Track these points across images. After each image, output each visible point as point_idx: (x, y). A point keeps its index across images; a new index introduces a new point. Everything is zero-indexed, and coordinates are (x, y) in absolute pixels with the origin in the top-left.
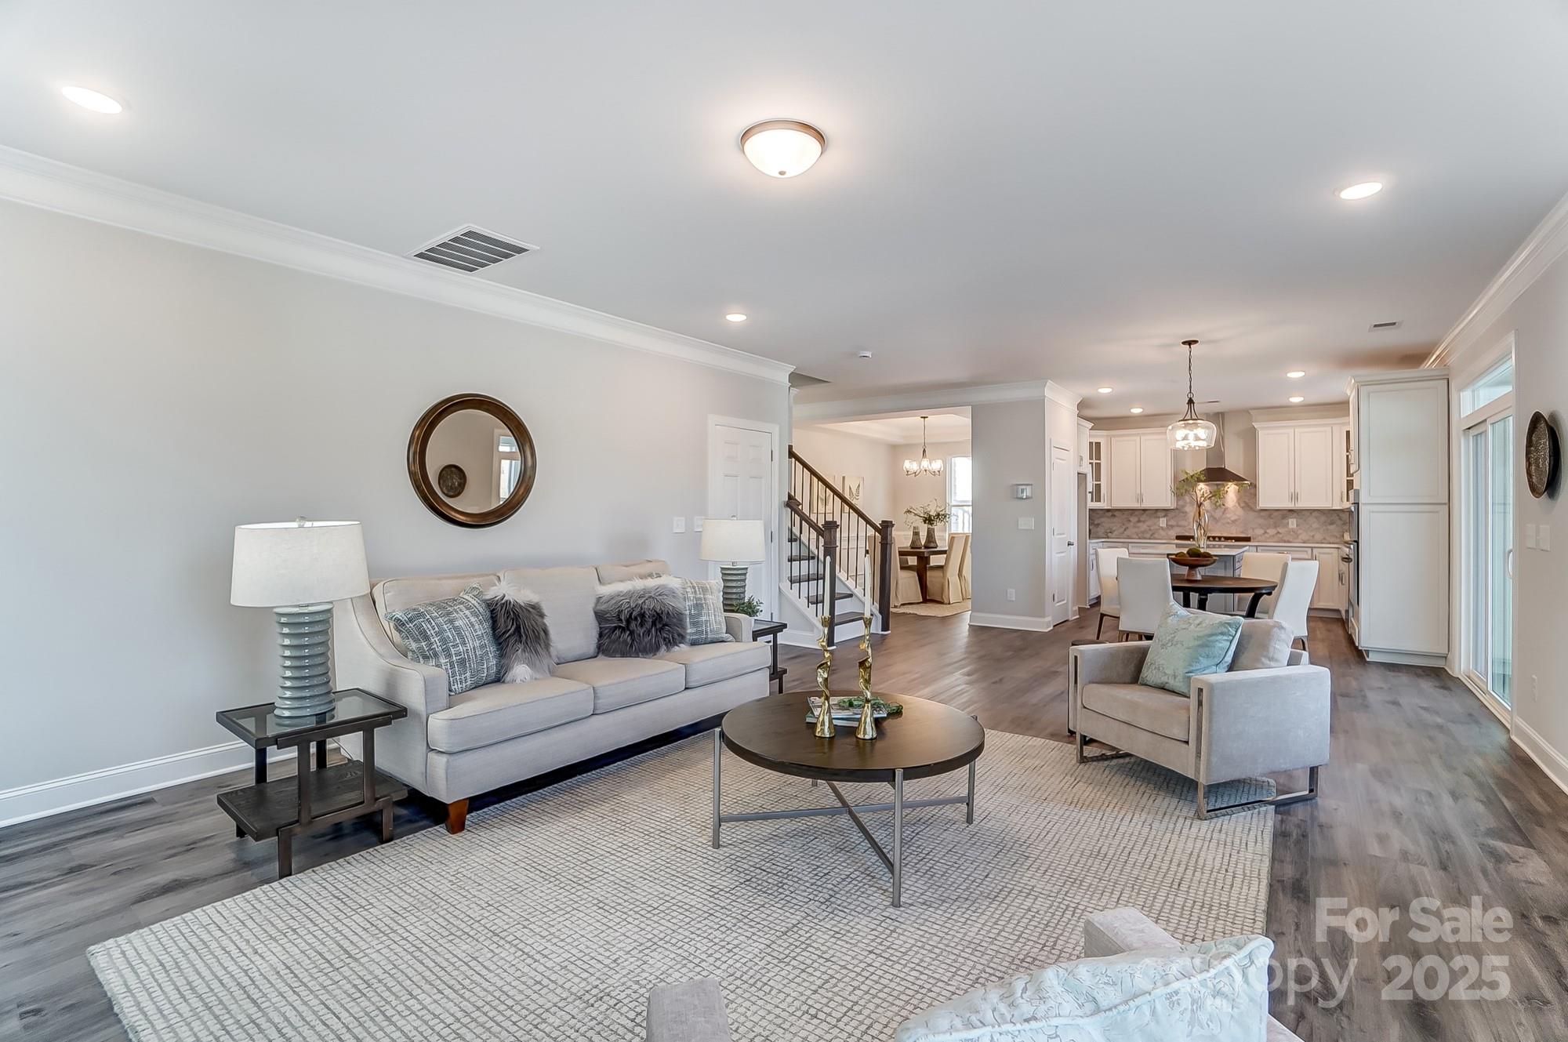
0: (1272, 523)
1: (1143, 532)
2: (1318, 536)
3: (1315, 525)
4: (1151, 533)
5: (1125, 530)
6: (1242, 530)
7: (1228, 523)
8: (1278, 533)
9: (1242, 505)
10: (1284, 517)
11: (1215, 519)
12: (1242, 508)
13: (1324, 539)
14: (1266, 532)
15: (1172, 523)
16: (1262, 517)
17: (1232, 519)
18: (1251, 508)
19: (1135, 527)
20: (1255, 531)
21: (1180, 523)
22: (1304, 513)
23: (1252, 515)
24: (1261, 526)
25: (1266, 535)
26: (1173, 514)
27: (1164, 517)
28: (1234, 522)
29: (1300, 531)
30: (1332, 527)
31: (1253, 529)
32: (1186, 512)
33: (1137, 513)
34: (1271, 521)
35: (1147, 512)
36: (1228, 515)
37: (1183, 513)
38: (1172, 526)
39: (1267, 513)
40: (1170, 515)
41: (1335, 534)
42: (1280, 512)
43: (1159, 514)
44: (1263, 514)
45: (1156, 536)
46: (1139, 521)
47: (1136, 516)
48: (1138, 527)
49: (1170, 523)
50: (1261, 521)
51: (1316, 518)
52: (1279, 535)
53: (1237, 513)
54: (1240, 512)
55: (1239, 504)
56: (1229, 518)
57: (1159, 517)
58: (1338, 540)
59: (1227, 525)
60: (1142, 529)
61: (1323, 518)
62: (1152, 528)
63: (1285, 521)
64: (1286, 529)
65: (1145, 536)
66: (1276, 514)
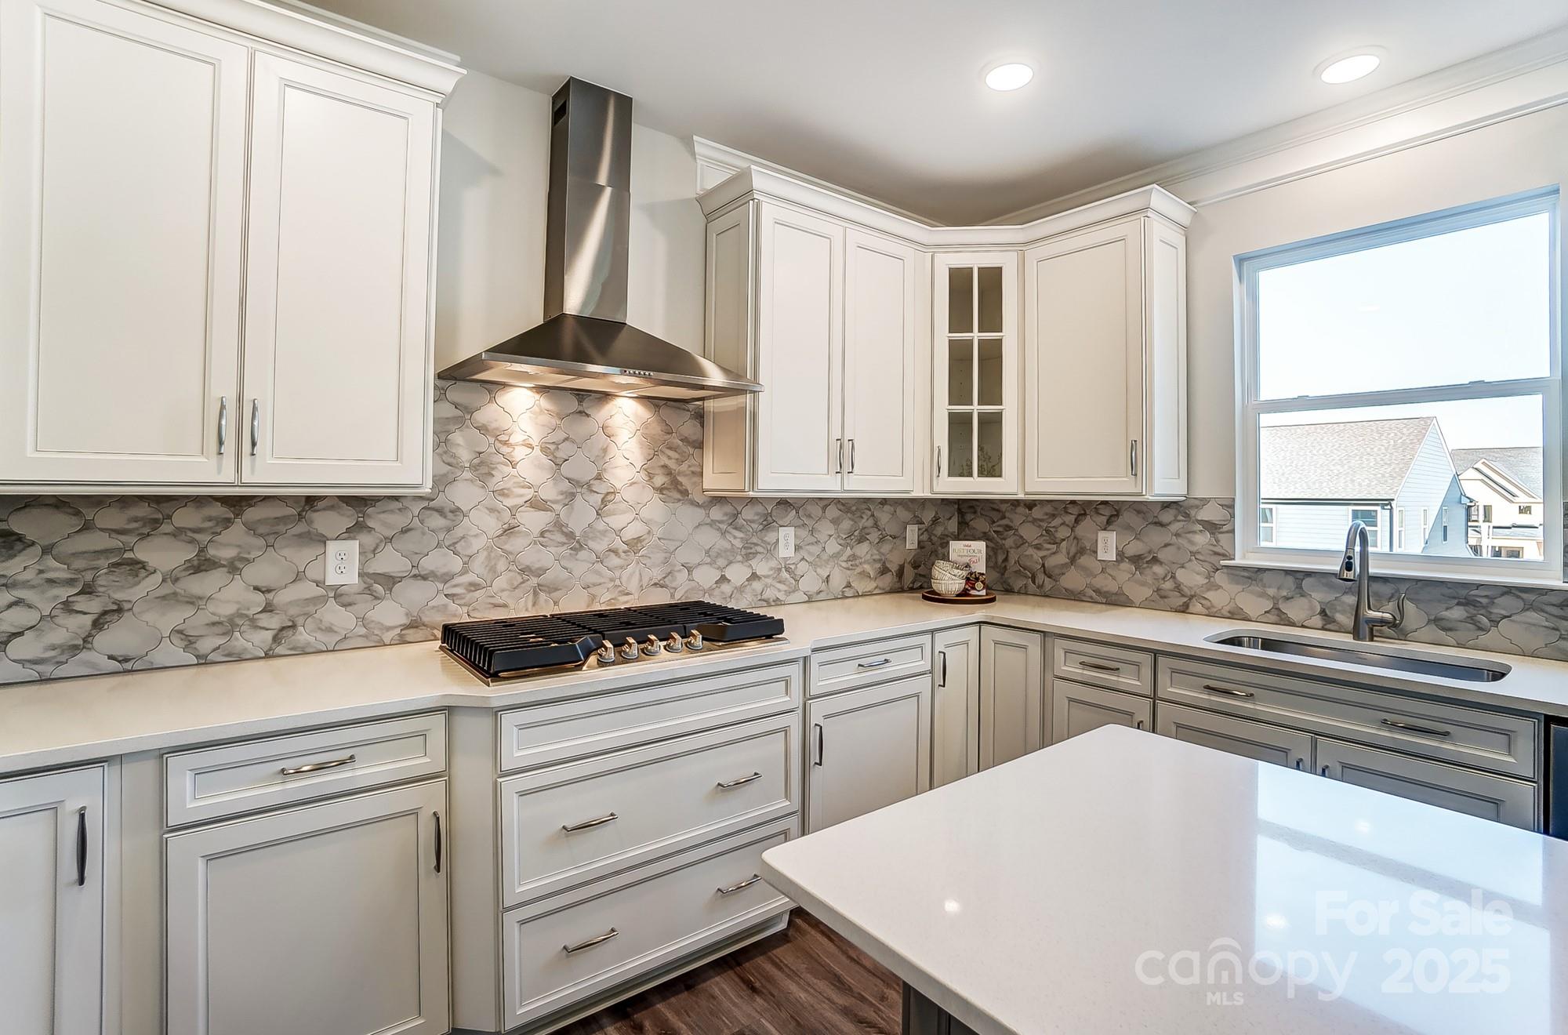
0: (738, 544)
1: (228, 626)
2: (838, 581)
3: (833, 547)
4: (274, 622)
5: (98, 624)
6: (657, 574)
7: (615, 552)
8: (754, 576)
9: (660, 480)
10: (768, 523)
11: (570, 535)
12: (660, 490)
13: (849, 585)
14: (723, 579)
15: (390, 561)
16: (712, 524)
17: (630, 534)
18: (685, 493)
19: (170, 599)
20: (697, 574)
21: (428, 564)
22: (810, 508)
23: (689, 515)
24: (712, 556)
25: (726, 588)
26: (399, 521)
27: (351, 533)
28: (634, 544)
29: (803, 567)
30: (863, 549)
31: (690, 570)
32: (456, 511)
33: (184, 518)
34: (737, 539)
35: (252, 514)
36: (616, 521)
37: (440, 511)
38: (390, 581)
39: (728, 509)
40: (381, 522)
41: (867, 567)
42: (759, 509)
43: (324, 521)
44: (716, 513)
45: (303, 636)
46: (202, 565)
47: (178, 533)
48: (194, 601)
49: (379, 566)
50: (709, 538)
51: (835, 522)
52: (757, 586)
53: (645, 513)
54: (654, 508)
55: (650, 476)
56: (618, 533)
57: (323, 540)
58: (870, 586)
59: (615, 561)
60: (227, 610)
61: (846, 524)
62: (282, 598)
63: (770, 537)
64: (773, 564)
65: (239, 642)
66: (748, 513)
